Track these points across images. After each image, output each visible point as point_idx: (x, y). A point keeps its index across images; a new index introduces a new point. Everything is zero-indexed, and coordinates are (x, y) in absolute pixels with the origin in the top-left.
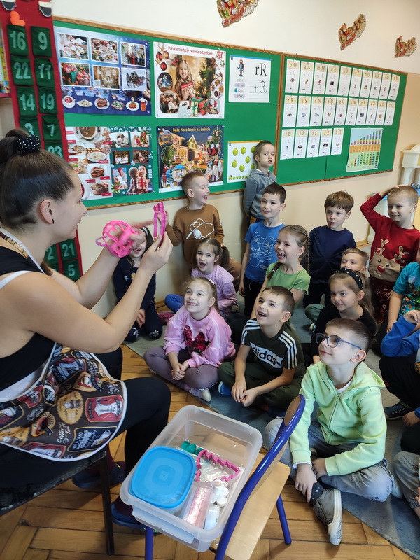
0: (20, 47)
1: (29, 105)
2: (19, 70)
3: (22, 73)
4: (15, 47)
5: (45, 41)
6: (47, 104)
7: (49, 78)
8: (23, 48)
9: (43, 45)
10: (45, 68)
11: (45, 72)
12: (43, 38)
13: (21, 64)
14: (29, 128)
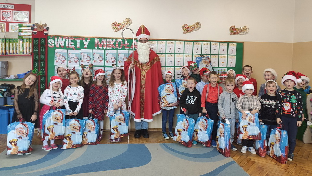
0: (36, 43)
1: (36, 58)
2: (35, 49)
3: (36, 50)
4: (35, 43)
5: (43, 41)
6: (42, 57)
7: (44, 50)
8: (37, 43)
9: (43, 42)
10: (42, 48)
11: (43, 49)
12: (43, 40)
13: (36, 47)
14: (36, 64)
